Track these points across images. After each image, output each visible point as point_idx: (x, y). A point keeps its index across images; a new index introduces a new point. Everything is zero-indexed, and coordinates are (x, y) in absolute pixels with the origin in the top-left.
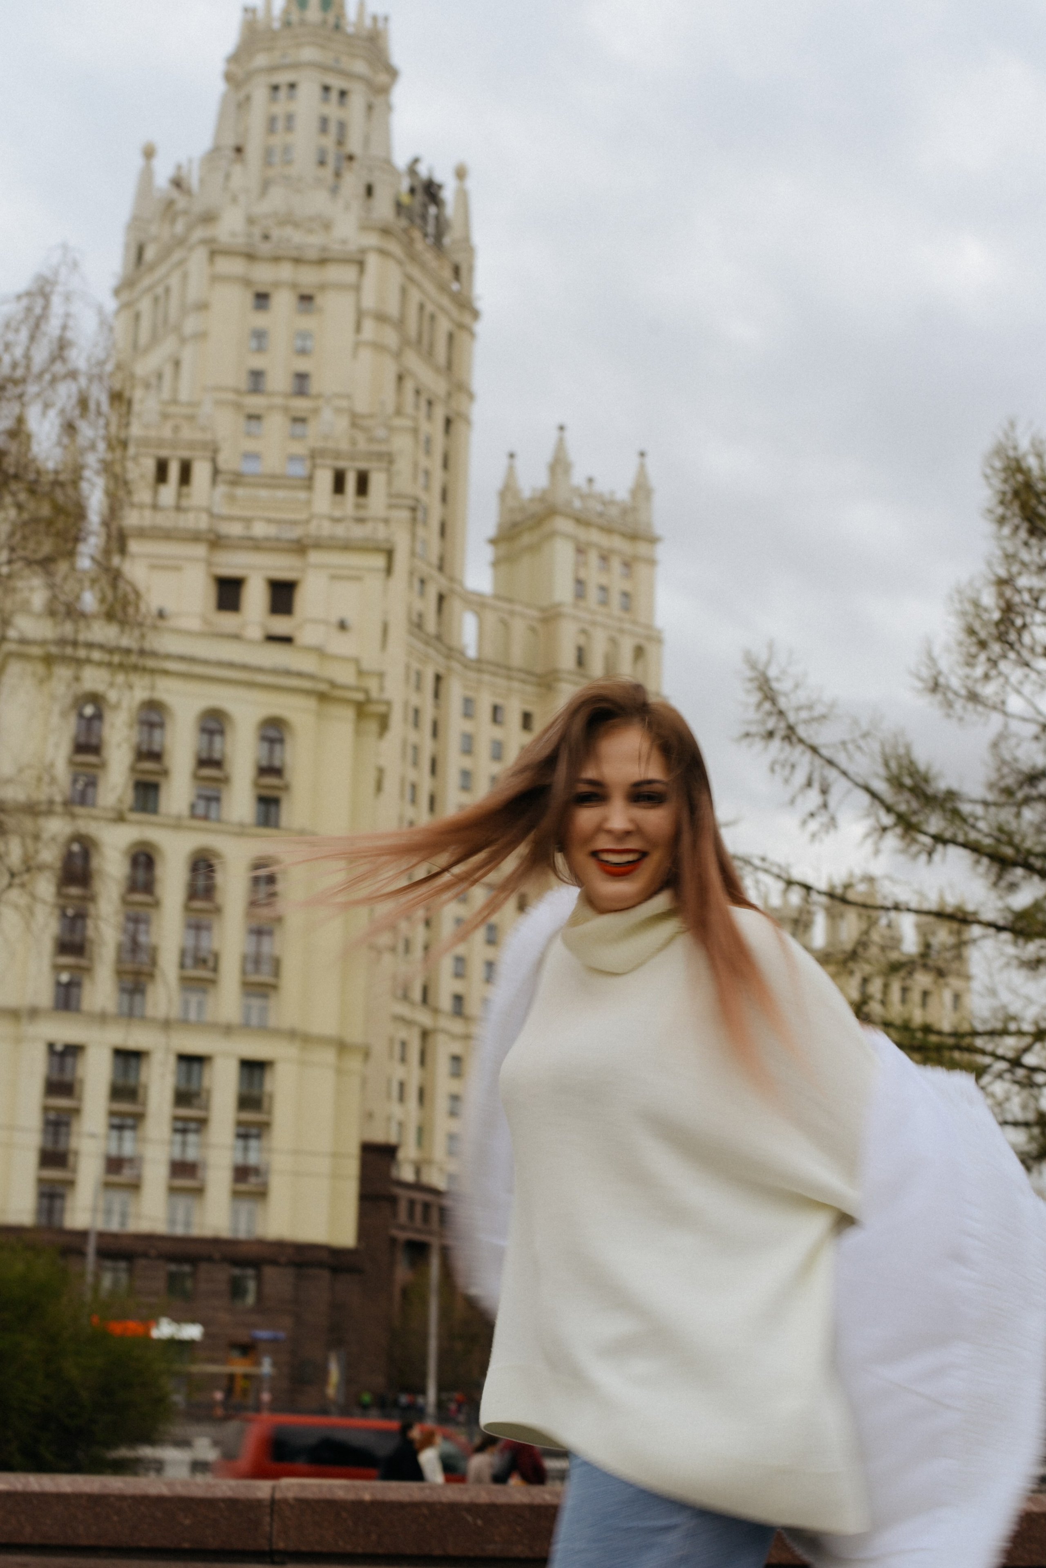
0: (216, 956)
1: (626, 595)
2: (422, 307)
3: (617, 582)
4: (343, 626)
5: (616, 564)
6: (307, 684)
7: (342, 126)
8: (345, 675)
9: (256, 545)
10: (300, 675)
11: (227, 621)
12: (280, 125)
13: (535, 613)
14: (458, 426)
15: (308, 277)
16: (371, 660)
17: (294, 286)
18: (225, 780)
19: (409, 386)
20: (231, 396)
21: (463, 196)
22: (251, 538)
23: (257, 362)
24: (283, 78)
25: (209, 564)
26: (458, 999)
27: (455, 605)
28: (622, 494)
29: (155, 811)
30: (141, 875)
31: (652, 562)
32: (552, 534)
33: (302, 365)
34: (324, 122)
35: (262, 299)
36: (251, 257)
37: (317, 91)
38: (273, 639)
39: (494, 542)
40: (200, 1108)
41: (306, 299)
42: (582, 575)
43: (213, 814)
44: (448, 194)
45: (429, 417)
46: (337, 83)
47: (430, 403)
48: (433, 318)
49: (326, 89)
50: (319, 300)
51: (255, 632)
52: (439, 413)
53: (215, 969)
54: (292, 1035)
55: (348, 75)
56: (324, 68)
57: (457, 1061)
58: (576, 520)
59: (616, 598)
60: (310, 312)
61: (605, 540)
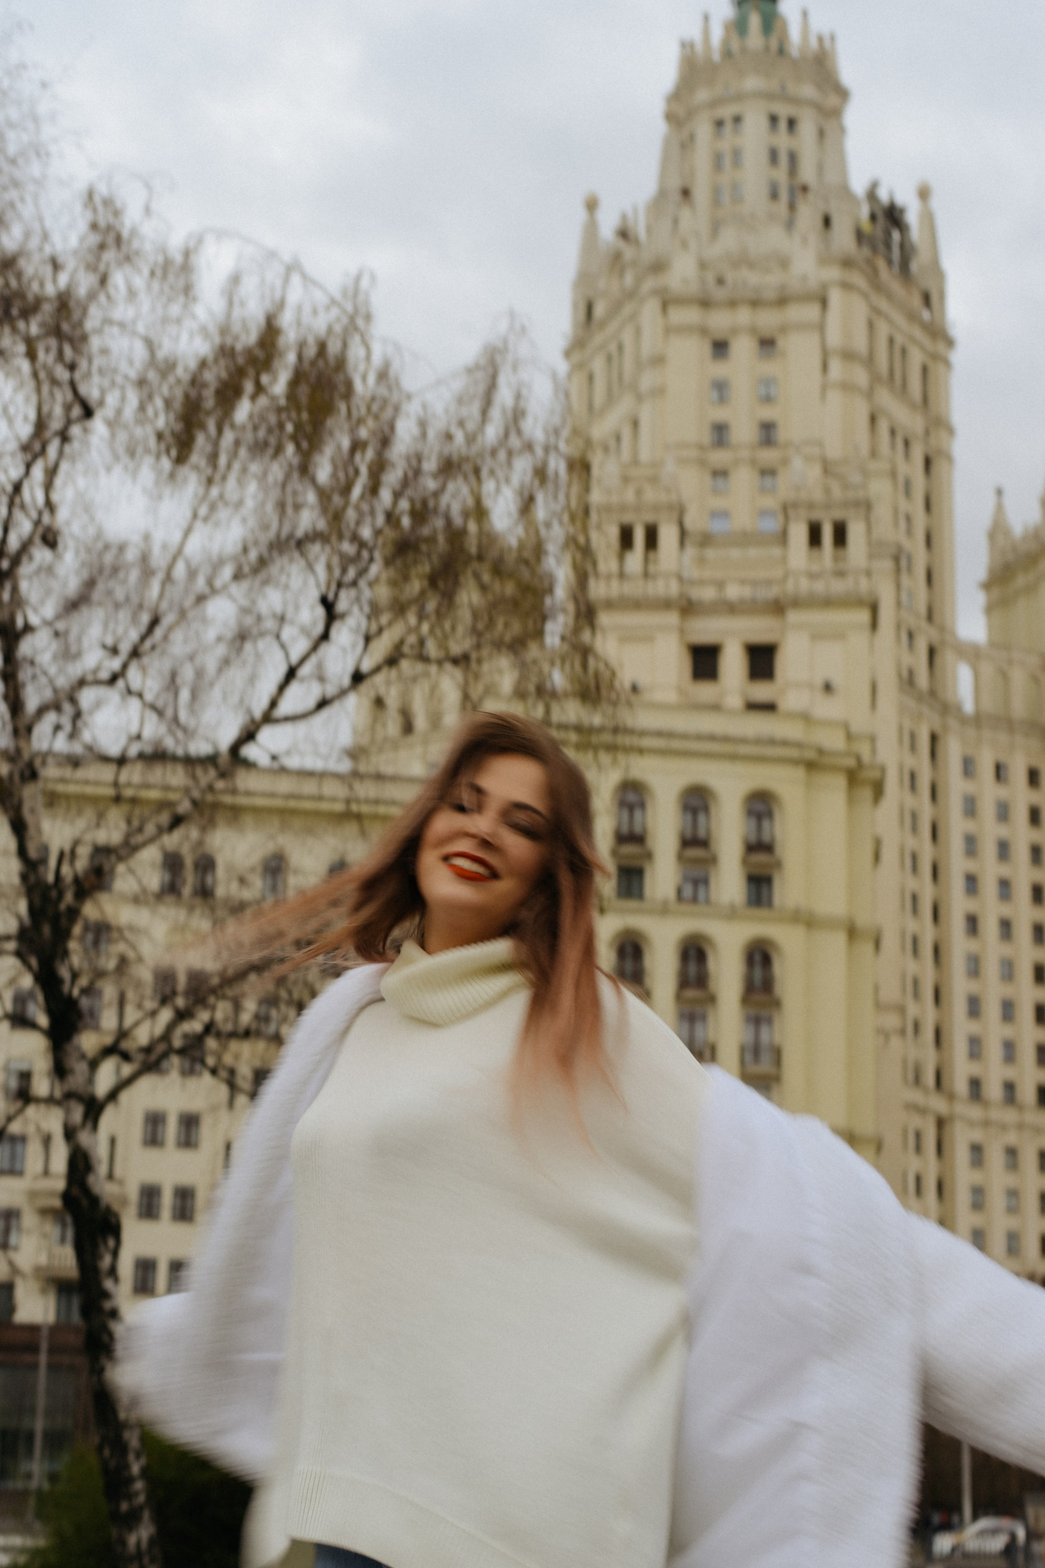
0: (714, 1048)
2: (891, 341)
4: (828, 688)
6: (794, 753)
7: (793, 158)
8: (834, 741)
10: (785, 743)
11: (705, 691)
12: (727, 162)
13: (1034, 660)
14: (939, 466)
15: (767, 320)
16: (860, 722)
17: (753, 330)
18: (713, 860)
19: (882, 426)
20: (693, 453)
21: (928, 218)
22: (724, 602)
23: (720, 414)
24: (727, 112)
25: (682, 632)
27: (947, 657)
30: (629, 965)
33: (767, 413)
34: (773, 154)
35: (720, 348)
36: (705, 303)
37: (764, 122)
38: (754, 707)
39: (985, 586)
41: (767, 344)
43: (701, 897)
44: (912, 218)
45: (906, 457)
46: (783, 111)
47: (907, 443)
48: (904, 351)
49: (774, 119)
50: (781, 343)
51: (734, 701)
52: (917, 452)
55: (795, 101)
56: (769, 96)
57: (977, 1150)
60: (771, 357)
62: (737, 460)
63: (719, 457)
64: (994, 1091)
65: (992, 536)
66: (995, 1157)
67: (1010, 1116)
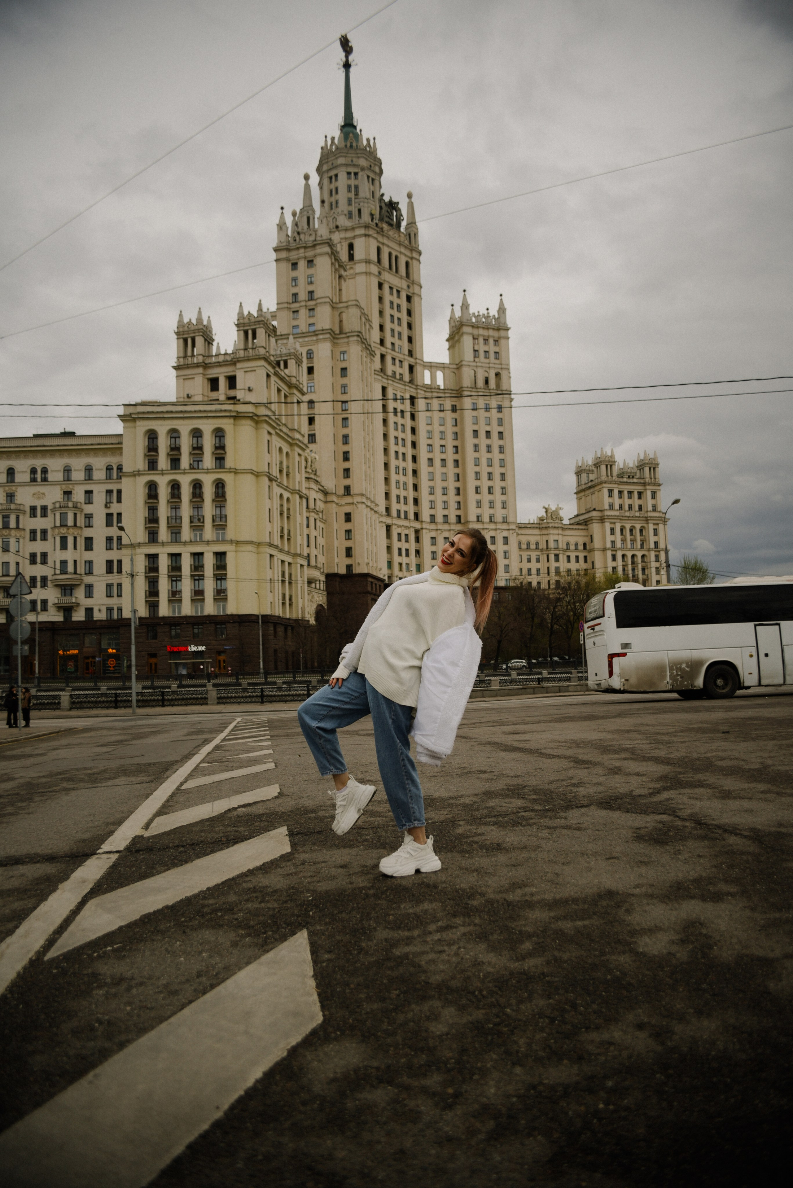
0: (203, 517)
1: (496, 353)
2: (390, 254)
3: (492, 348)
4: (250, 390)
5: (491, 341)
7: (356, 187)
9: (219, 364)
10: (225, 411)
11: (214, 395)
12: (334, 192)
13: (455, 366)
14: (415, 299)
15: (310, 253)
17: (305, 258)
18: (203, 454)
19: (386, 287)
20: (286, 305)
21: (411, 206)
22: (218, 362)
23: (294, 290)
24: (332, 173)
25: (204, 375)
27: (418, 369)
28: (494, 312)
29: (179, 469)
30: (176, 491)
31: (507, 338)
32: (462, 334)
33: (311, 288)
34: (349, 187)
35: (295, 265)
36: (288, 250)
37: (345, 174)
38: (229, 398)
39: (448, 340)
40: (201, 571)
42: (476, 348)
43: (200, 467)
45: (399, 296)
46: (353, 170)
47: (398, 292)
48: (396, 257)
49: (349, 173)
50: (315, 262)
51: (222, 398)
52: (403, 295)
53: (203, 522)
54: (231, 542)
55: (358, 166)
56: (347, 165)
57: (433, 538)
58: (473, 327)
59: (492, 355)
60: (312, 267)
61: (485, 333)
62: (301, 306)
63: (295, 306)
64: (439, 519)
65: (450, 321)
67: (446, 527)
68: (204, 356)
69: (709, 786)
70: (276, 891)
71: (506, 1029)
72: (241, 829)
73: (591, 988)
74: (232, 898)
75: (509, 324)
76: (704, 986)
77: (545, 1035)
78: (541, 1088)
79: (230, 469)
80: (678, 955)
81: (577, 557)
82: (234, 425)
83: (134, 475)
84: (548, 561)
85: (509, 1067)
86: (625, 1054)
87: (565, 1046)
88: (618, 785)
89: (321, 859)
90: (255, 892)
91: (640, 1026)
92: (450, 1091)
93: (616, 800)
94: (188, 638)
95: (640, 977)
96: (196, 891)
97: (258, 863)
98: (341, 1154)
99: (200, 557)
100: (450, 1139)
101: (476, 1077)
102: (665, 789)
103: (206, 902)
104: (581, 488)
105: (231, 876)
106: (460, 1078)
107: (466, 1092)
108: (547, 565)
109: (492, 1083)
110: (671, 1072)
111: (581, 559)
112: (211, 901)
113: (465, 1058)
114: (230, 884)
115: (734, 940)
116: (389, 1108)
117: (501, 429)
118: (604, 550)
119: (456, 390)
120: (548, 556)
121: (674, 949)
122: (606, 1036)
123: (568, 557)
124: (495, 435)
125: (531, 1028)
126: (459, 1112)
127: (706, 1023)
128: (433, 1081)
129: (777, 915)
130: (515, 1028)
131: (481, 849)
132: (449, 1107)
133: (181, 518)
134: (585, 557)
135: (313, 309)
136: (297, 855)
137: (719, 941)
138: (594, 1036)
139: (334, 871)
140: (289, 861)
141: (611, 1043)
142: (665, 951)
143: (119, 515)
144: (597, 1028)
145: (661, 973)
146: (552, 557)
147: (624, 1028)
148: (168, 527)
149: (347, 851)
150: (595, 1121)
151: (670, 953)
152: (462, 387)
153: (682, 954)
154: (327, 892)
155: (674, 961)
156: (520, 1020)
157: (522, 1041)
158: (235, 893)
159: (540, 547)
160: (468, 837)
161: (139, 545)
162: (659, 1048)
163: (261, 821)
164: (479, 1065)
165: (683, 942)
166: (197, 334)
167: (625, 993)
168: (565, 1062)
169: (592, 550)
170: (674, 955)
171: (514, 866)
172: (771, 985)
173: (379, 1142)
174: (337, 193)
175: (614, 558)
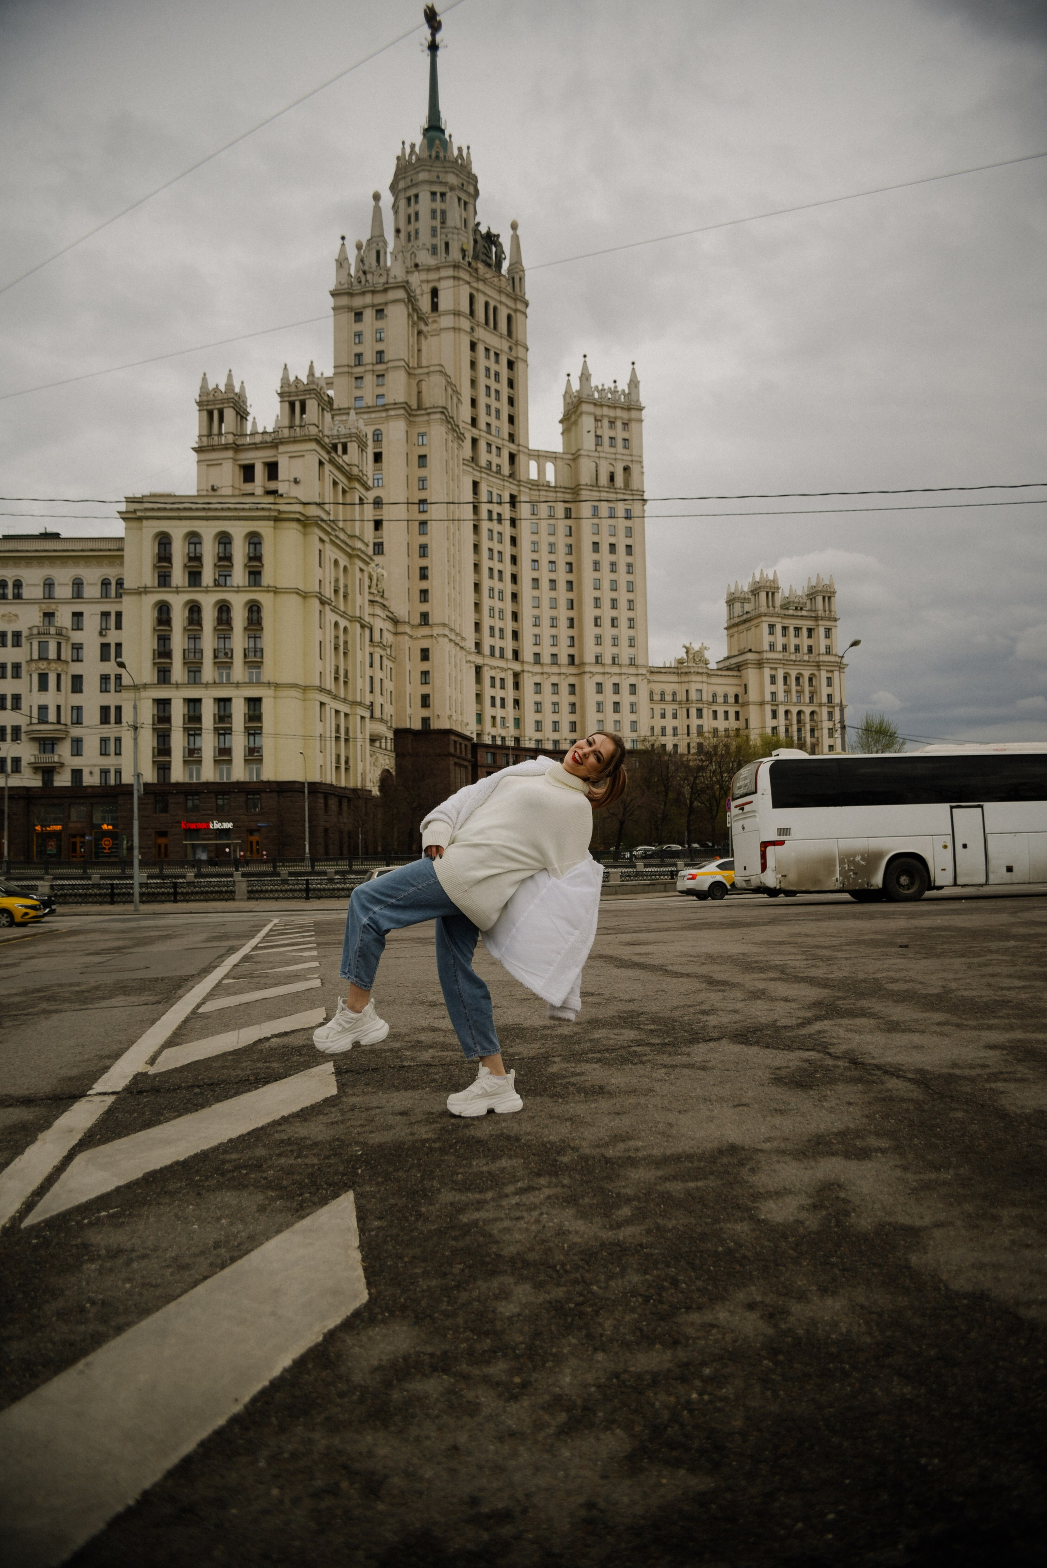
0: (232, 650)
1: (625, 440)
2: (487, 304)
3: (620, 434)
4: (296, 481)
5: (619, 424)
7: (443, 212)
9: (255, 447)
10: (263, 509)
11: (248, 487)
12: (413, 219)
13: (570, 457)
14: (519, 366)
15: (379, 299)
17: (373, 306)
18: (232, 566)
19: (481, 348)
20: (346, 369)
21: (516, 240)
22: (255, 444)
23: (358, 349)
24: (411, 192)
25: (235, 460)
26: (537, 655)
27: (521, 459)
28: (623, 386)
29: (200, 586)
30: (195, 616)
31: (641, 421)
32: (581, 413)
33: (380, 347)
34: (434, 212)
35: (359, 316)
36: (351, 295)
37: (428, 195)
38: (268, 492)
39: (561, 422)
40: (228, 723)
41: (380, 313)
42: (599, 433)
43: (228, 583)
45: (497, 361)
46: (438, 189)
47: (497, 355)
48: (495, 309)
49: (433, 194)
50: (385, 312)
51: (259, 491)
52: (504, 360)
53: (232, 657)
54: (269, 684)
55: (445, 184)
56: (431, 183)
58: (595, 404)
59: (620, 443)
60: (382, 318)
61: (612, 413)
62: (366, 371)
63: (358, 370)
64: (546, 659)
65: (564, 396)
66: (547, 688)
67: (555, 669)
68: (235, 435)
69: (872, 1015)
70: (316, 1144)
71: (589, 1310)
72: (275, 1065)
73: (697, 1262)
74: (260, 1152)
75: (643, 401)
76: (834, 1260)
77: (636, 1316)
78: (626, 1376)
79: (269, 587)
80: (807, 1223)
81: (726, 712)
82: (275, 528)
83: (140, 593)
84: (688, 717)
85: (589, 1353)
86: (729, 1338)
87: (659, 1329)
88: (759, 1013)
89: (375, 1104)
90: (290, 1145)
91: (751, 1306)
92: (517, 1380)
93: (754, 1032)
94: (209, 812)
95: (758, 1250)
96: (214, 1143)
97: (296, 1108)
98: (382, 1451)
99: (227, 703)
100: (512, 1434)
101: (549, 1364)
102: (818, 1018)
103: (228, 1157)
104: (733, 622)
105: (260, 1124)
106: (531, 1366)
107: (536, 1381)
108: (686, 722)
109: (568, 1371)
110: (781, 1357)
111: (732, 715)
112: (234, 1156)
113: (537, 1343)
114: (257, 1135)
115: (878, 1206)
116: (442, 1399)
117: (629, 541)
118: (762, 704)
119: (571, 489)
120: (688, 710)
121: (803, 1215)
122: (708, 1317)
123: (715, 712)
124: (621, 549)
125: (620, 1308)
126: (526, 1404)
127: (829, 1302)
128: (499, 1368)
129: (933, 1176)
130: (601, 1308)
131: (578, 1092)
132: (515, 1398)
133: (201, 651)
134: (737, 713)
135: (383, 375)
136: (344, 1099)
137: (859, 1207)
138: (695, 1317)
139: (391, 1120)
140: (334, 1106)
141: (713, 1326)
142: (791, 1219)
143: (119, 645)
144: (700, 1308)
145: (784, 1244)
146: (693, 712)
147: (732, 1308)
148: (185, 663)
149: (409, 1094)
150: (685, 1412)
151: (797, 1221)
152: (579, 485)
153: (813, 1222)
154: (380, 1145)
155: (801, 1230)
156: (607, 1299)
157: (608, 1324)
158: (264, 1146)
159: (678, 698)
160: (564, 1077)
161: (145, 686)
162: (770, 1331)
163: (300, 1055)
164: (554, 1350)
165: (815, 1207)
166: (226, 405)
167: (738, 1267)
168: (658, 1346)
169: (746, 704)
170: (802, 1223)
171: (619, 1114)
172: (914, 1259)
173: (428, 1438)
174: (417, 219)
175: (774, 715)
